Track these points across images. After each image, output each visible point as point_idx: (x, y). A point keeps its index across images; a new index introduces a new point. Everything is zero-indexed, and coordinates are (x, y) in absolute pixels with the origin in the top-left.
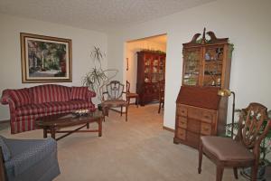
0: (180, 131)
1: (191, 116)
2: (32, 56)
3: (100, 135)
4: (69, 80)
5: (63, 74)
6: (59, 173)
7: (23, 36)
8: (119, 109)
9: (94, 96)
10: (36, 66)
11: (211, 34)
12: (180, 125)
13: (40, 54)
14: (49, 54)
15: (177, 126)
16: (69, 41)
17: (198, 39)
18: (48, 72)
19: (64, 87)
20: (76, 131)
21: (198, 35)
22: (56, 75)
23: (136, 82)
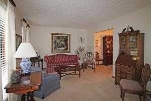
0: (117, 78)
1: (122, 70)
2: (55, 42)
3: (80, 77)
4: (69, 52)
5: (67, 49)
6: (60, 88)
7: (52, 34)
8: (91, 66)
9: (80, 59)
10: (56, 46)
11: (131, 28)
12: (117, 75)
13: (58, 41)
14: (61, 41)
15: (116, 75)
16: (69, 35)
17: (125, 31)
18: (61, 49)
19: (67, 55)
20: (70, 74)
21: (125, 29)
22: (64, 50)
23: (102, 53)
